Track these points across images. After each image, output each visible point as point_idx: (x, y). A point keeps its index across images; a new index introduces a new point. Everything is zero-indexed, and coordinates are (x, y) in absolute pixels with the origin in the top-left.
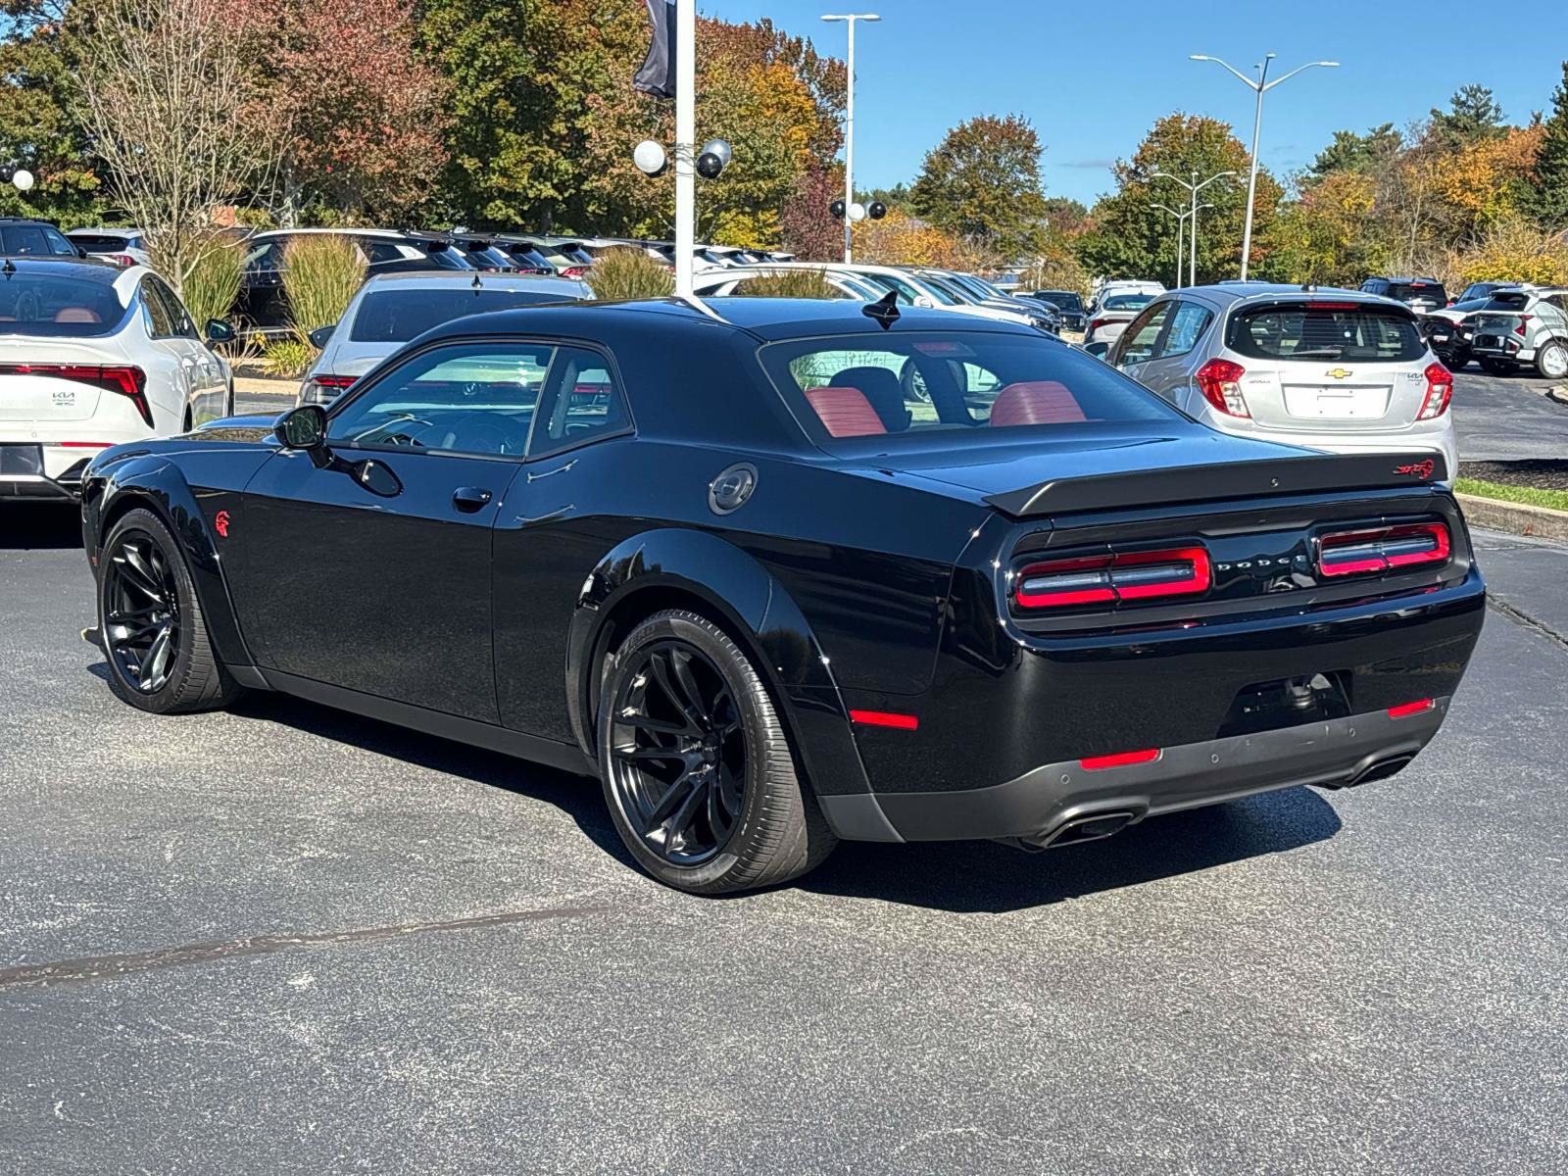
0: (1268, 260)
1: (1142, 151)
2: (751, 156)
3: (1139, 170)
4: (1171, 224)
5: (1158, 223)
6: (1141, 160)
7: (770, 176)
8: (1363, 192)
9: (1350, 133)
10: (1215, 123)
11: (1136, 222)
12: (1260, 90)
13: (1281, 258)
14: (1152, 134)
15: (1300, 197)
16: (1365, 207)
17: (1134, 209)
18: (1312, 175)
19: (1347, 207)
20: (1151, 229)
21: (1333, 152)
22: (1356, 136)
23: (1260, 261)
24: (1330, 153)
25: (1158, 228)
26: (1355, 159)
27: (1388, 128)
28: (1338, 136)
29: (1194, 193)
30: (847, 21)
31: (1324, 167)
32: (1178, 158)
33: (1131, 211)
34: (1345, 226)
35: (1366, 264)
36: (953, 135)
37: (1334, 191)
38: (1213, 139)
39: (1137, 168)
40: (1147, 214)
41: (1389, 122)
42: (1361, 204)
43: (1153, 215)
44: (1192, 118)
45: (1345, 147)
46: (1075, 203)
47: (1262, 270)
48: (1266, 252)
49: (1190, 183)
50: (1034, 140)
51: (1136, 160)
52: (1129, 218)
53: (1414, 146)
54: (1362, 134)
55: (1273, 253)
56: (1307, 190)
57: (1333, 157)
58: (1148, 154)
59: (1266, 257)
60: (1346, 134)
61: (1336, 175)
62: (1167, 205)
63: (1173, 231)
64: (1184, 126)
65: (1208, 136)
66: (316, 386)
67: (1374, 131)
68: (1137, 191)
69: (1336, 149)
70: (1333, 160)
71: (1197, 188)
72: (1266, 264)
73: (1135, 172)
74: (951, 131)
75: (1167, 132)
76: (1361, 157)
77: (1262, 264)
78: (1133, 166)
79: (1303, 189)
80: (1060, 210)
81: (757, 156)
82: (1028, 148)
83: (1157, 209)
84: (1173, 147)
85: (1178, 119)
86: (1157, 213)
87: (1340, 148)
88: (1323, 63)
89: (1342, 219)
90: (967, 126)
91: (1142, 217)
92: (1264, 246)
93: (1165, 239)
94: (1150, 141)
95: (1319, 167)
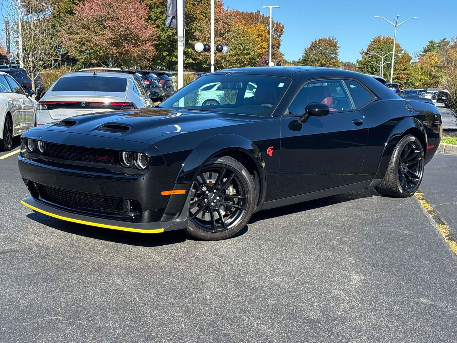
0: (407, 79)
1: (369, 47)
2: (242, 48)
3: (368, 53)
4: (378, 68)
5: (374, 68)
6: (369, 50)
7: (249, 54)
8: (437, 58)
9: (433, 41)
10: (391, 38)
11: (367, 68)
12: (396, 26)
13: (411, 78)
14: (372, 42)
15: (418, 60)
16: (438, 62)
17: (366, 64)
18: (422, 54)
19: (432, 63)
20: (372, 70)
21: (428, 46)
22: (435, 42)
23: (404, 79)
24: (427, 47)
25: (374, 69)
26: (435, 48)
27: (445, 39)
28: (430, 42)
29: (382, 58)
30: (269, 8)
31: (425, 51)
32: (380, 49)
33: (366, 65)
34: (432, 68)
35: (438, 79)
36: (313, 43)
37: (429, 58)
38: (390, 43)
39: (368, 52)
40: (371, 65)
41: (445, 37)
42: (436, 62)
43: (372, 66)
44: (384, 37)
45: (432, 45)
46: (352, 63)
47: (405, 81)
48: (406, 76)
49: (381, 56)
50: (337, 44)
51: (367, 49)
52: (365, 67)
53: (452, 45)
54: (437, 41)
55: (409, 76)
56: (421, 58)
57: (428, 48)
58: (371, 48)
59: (406, 78)
60: (432, 41)
61: (429, 54)
62: (377, 63)
63: (378, 70)
64: (381, 39)
65: (389, 42)
66: (40, 105)
67: (441, 40)
68: (368, 59)
69: (429, 46)
70: (428, 49)
71: (383, 57)
72: (406, 80)
73: (367, 53)
74: (312, 42)
75: (377, 41)
76: (437, 48)
77: (405, 80)
78: (366, 51)
79: (419, 58)
80: (348, 66)
81: (244, 48)
82: (335, 46)
83: (374, 64)
84: (378, 45)
85: (379, 37)
86: (373, 65)
87: (430, 45)
88: (414, 18)
89: (431, 66)
90: (317, 41)
91: (369, 66)
92: (406, 74)
93: (376, 73)
94: (372, 44)
95: (424, 51)
